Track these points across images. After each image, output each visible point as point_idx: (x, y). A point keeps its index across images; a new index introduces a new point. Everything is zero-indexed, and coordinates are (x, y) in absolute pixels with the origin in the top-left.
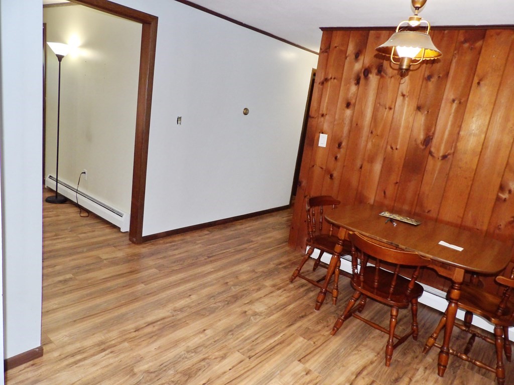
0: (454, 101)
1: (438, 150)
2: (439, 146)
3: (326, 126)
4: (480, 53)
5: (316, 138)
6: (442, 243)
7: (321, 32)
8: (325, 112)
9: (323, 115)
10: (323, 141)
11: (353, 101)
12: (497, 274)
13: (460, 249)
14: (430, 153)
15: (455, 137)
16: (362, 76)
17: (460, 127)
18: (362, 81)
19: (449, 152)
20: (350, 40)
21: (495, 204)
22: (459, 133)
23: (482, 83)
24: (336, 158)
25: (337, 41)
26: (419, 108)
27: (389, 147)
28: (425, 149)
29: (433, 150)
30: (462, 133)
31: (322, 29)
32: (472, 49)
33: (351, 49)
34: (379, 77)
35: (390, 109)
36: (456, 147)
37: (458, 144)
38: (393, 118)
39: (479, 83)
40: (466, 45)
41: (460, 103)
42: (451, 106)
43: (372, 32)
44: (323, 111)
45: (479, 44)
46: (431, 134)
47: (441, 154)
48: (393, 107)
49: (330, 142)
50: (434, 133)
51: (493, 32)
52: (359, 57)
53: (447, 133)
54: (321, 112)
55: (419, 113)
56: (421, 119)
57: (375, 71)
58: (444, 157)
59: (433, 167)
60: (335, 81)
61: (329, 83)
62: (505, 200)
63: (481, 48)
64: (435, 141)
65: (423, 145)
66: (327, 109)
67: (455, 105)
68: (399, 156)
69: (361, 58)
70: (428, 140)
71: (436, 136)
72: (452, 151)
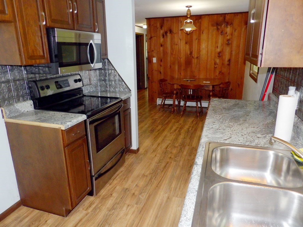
0: (196, 39)
1: (195, 56)
2: (195, 54)
3: (155, 55)
4: (201, 23)
5: (152, 60)
6: (204, 82)
7: (146, 20)
8: (153, 50)
9: (153, 51)
10: (155, 60)
11: (163, 44)
12: (220, 84)
13: (209, 82)
14: (193, 57)
15: (199, 51)
16: (165, 34)
17: (200, 47)
18: (165, 36)
19: (198, 56)
20: (158, 22)
21: (214, 69)
22: (200, 49)
23: (203, 32)
24: (161, 66)
25: (152, 22)
26: (186, 43)
27: (179, 58)
28: (191, 56)
29: (193, 56)
30: (201, 49)
31: (146, 19)
32: (198, 22)
33: (158, 25)
34: (170, 34)
35: (177, 45)
36: (200, 54)
37: (200, 53)
38: (178, 48)
39: (202, 33)
40: (197, 21)
41: (198, 39)
42: (196, 41)
43: (165, 19)
44: (152, 49)
45: (200, 20)
46: (191, 51)
47: (196, 57)
48: (178, 44)
49: (157, 60)
50: (192, 51)
51: (203, 16)
52: (162, 28)
53: (196, 49)
54: (151, 50)
55: (187, 45)
56: (188, 46)
57: (169, 32)
58: (197, 58)
59: (195, 61)
60: (155, 37)
61: (153, 38)
62: (216, 67)
63: (201, 22)
64: (193, 53)
65: (190, 55)
66: (154, 48)
67: (197, 40)
68: (183, 60)
69: (163, 28)
70: (191, 53)
71: (193, 51)
72: (199, 55)
